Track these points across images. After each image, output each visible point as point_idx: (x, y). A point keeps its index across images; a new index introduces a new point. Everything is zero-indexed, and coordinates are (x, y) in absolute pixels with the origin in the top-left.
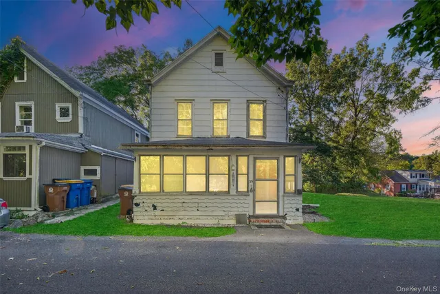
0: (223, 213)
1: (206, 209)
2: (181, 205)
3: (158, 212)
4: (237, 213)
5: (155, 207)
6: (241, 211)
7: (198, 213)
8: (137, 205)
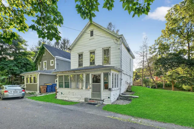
0: (81, 97)
1: (76, 95)
2: (68, 93)
3: (62, 95)
4: (85, 97)
5: (62, 93)
6: (87, 97)
7: (73, 96)
8: (58, 92)
